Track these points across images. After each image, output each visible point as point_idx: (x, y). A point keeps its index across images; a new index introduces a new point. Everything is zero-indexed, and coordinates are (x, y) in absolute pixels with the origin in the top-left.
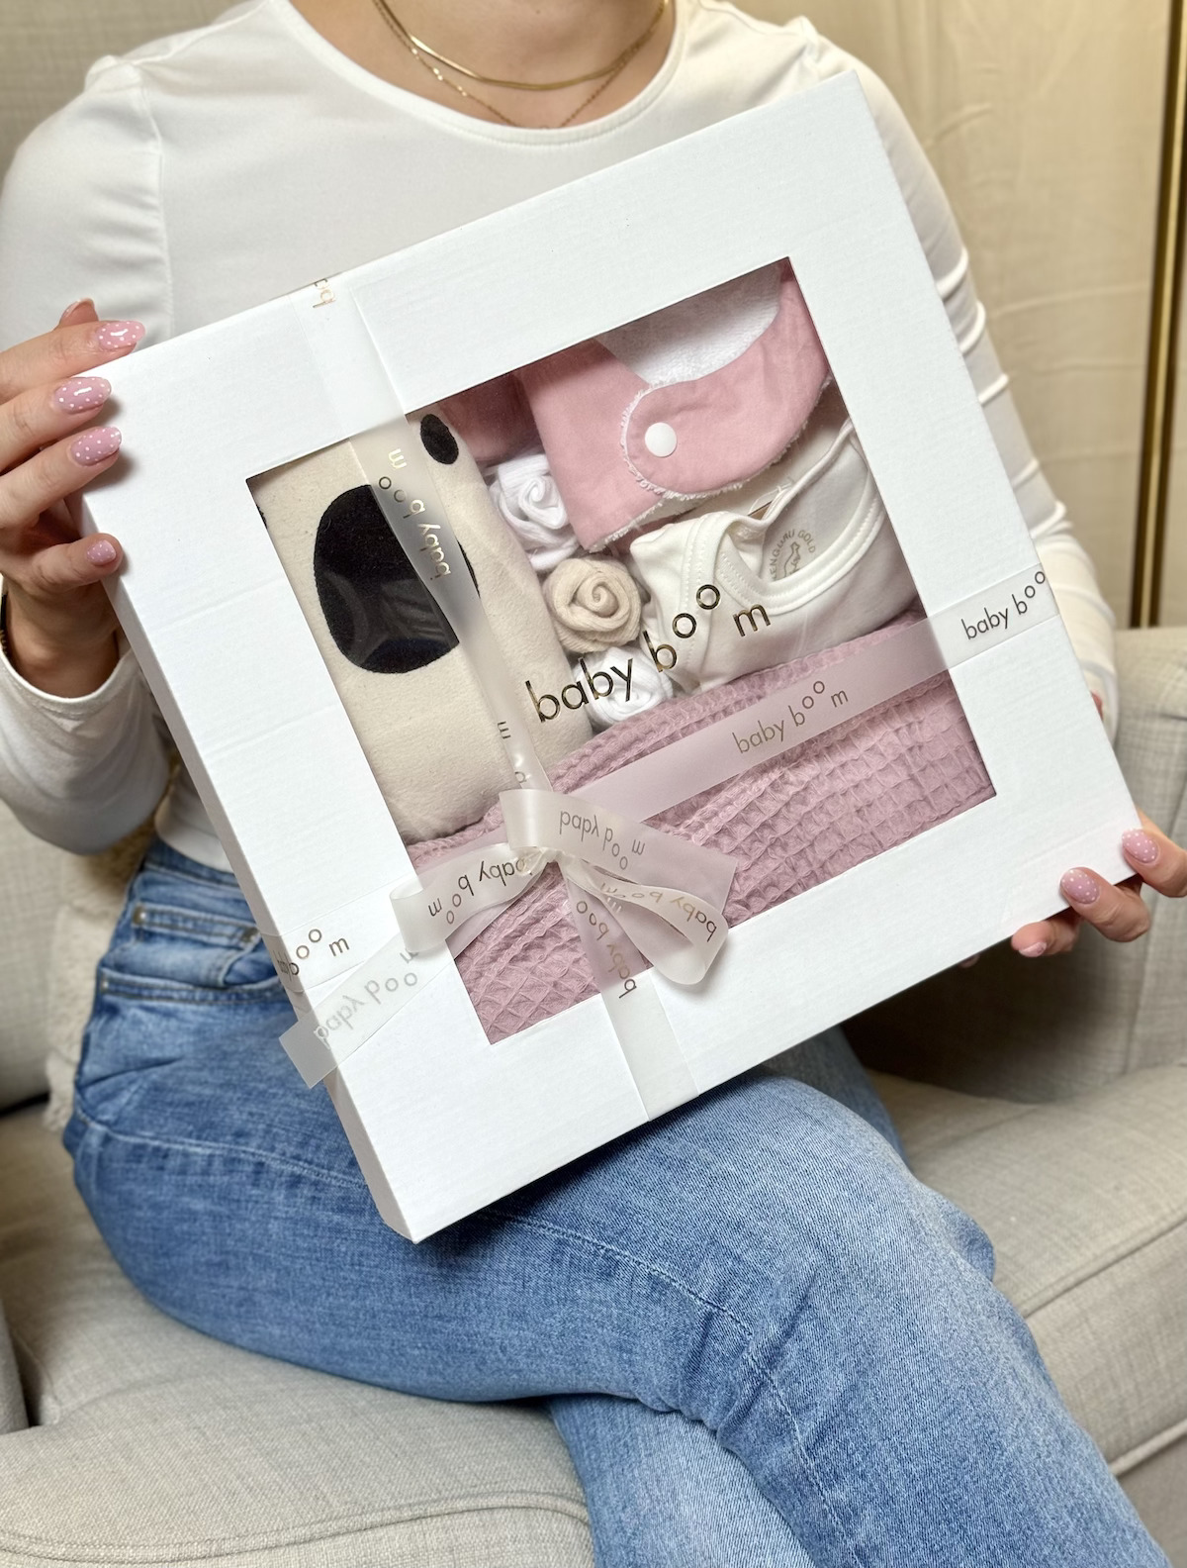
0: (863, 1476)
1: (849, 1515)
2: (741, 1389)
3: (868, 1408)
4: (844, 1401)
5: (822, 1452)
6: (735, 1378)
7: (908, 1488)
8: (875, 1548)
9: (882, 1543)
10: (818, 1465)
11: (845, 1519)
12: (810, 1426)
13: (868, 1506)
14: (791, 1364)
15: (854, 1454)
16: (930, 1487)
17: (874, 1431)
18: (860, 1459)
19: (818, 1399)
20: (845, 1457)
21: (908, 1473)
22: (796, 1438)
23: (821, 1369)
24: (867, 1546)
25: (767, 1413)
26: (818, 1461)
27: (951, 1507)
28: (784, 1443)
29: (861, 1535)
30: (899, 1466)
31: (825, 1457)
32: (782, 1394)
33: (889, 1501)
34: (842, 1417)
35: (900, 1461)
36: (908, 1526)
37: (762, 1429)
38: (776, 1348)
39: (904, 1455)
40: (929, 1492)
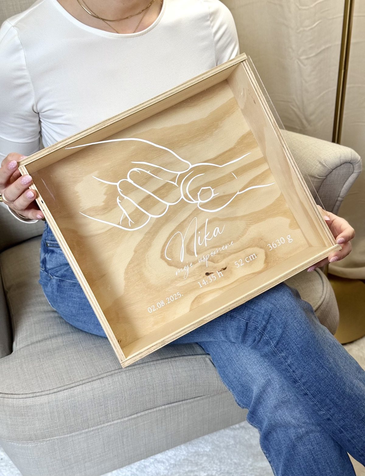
3: (287, 335)
4: (282, 335)
5: (278, 346)
14: (269, 329)
32: (267, 336)
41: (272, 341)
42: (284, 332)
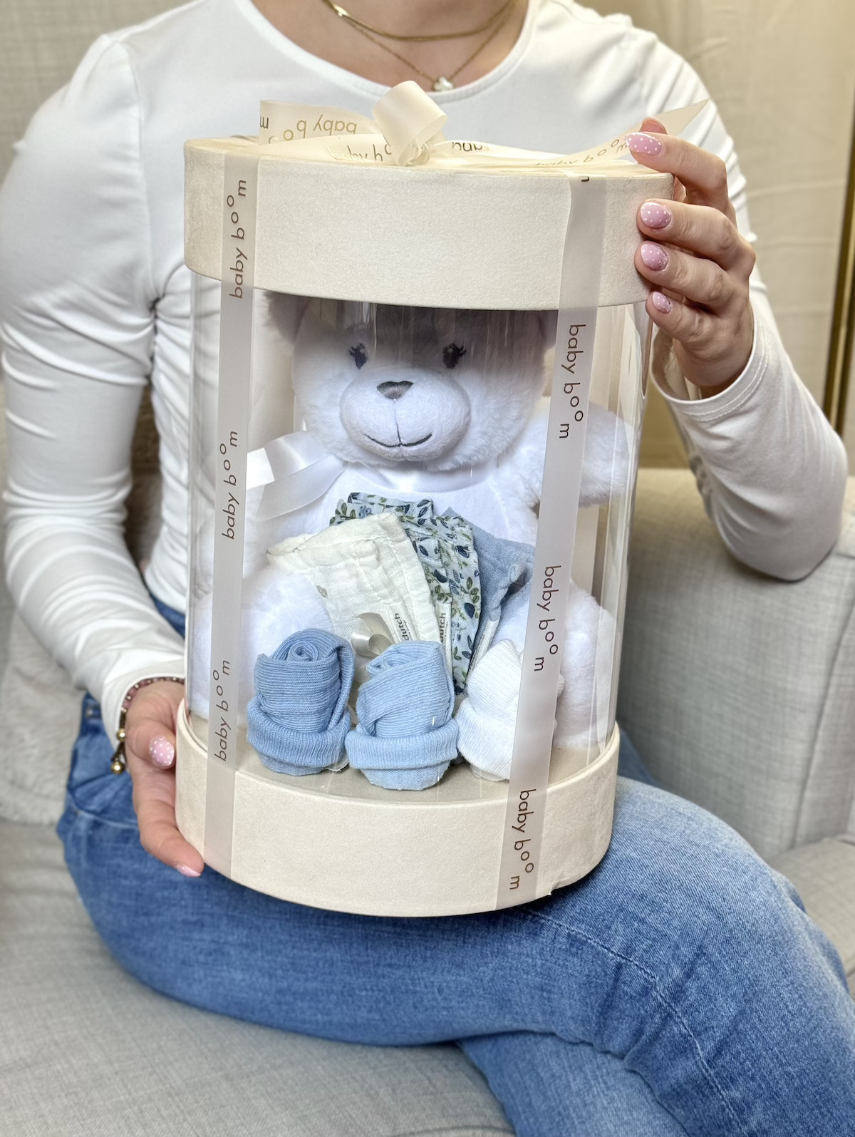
0: (753, 1079)
2: (652, 1018)
3: (754, 1027)
4: (734, 1023)
5: (719, 1062)
6: (646, 1012)
7: (788, 1085)
9: (770, 1127)
10: (717, 1073)
11: (740, 1111)
12: (710, 1045)
13: (758, 1101)
14: (691, 998)
15: (745, 1061)
16: (805, 1083)
17: (760, 1044)
18: (750, 1066)
19: (714, 1023)
20: (738, 1064)
21: (788, 1074)
22: (698, 1054)
23: (716, 1000)
24: (758, 1131)
25: (674, 1037)
26: (717, 1070)
27: (821, 1097)
28: (687, 1058)
29: (753, 1123)
30: (780, 1069)
31: (723, 1066)
32: (684, 1020)
33: (774, 1096)
34: (735, 1035)
35: (781, 1065)
36: (790, 1114)
37: (669, 1049)
38: (679, 986)
39: (784, 1061)
40: (804, 1087)
41: (702, 1041)
42: (742, 1013)
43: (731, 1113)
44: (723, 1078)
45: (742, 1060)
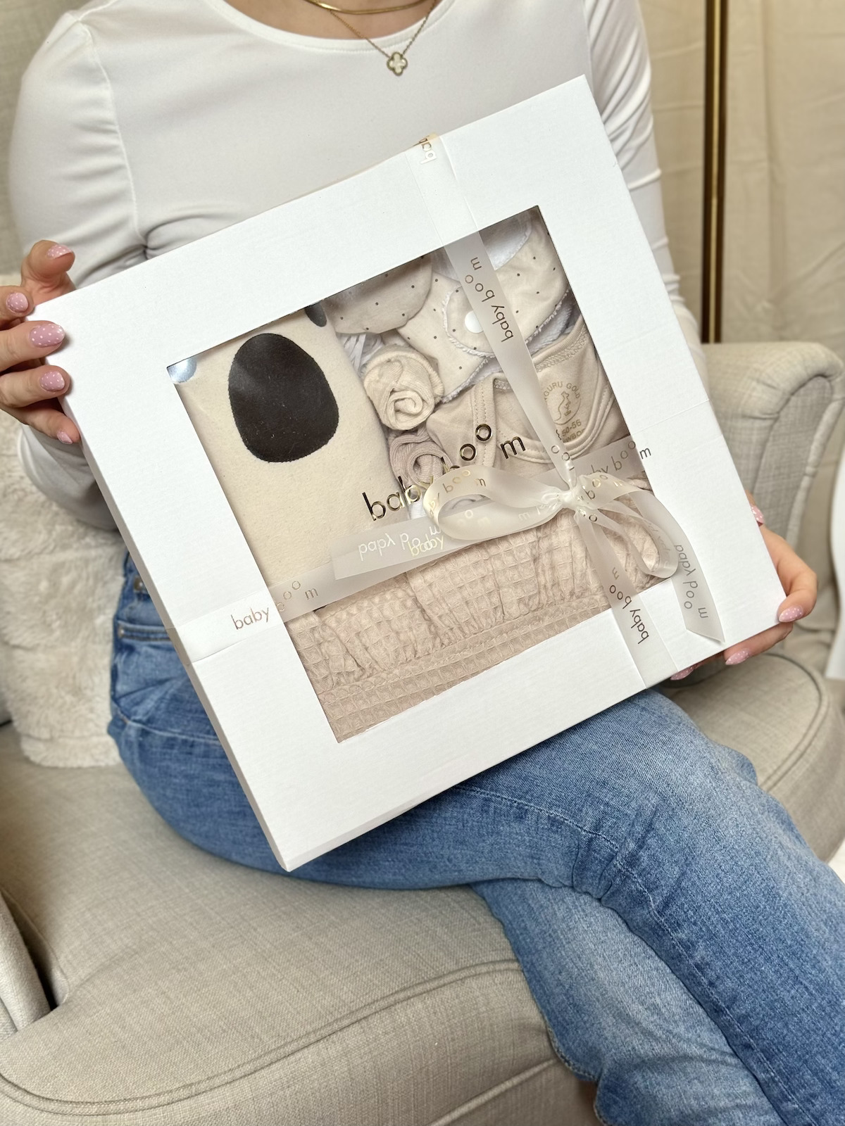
0: (695, 924)
1: (689, 946)
3: (694, 884)
6: (609, 874)
8: (707, 964)
10: (667, 920)
11: (687, 948)
15: (688, 911)
17: (700, 897)
18: (692, 914)
20: (683, 913)
23: (664, 865)
24: (702, 963)
25: (632, 892)
26: (666, 918)
28: (643, 908)
29: (698, 957)
30: (717, 916)
31: (670, 915)
32: (640, 881)
33: (713, 936)
34: (679, 891)
35: (717, 913)
36: (727, 950)
37: (629, 901)
38: (634, 856)
42: (684, 874)
43: (681, 949)
44: (671, 924)
45: (685, 910)
